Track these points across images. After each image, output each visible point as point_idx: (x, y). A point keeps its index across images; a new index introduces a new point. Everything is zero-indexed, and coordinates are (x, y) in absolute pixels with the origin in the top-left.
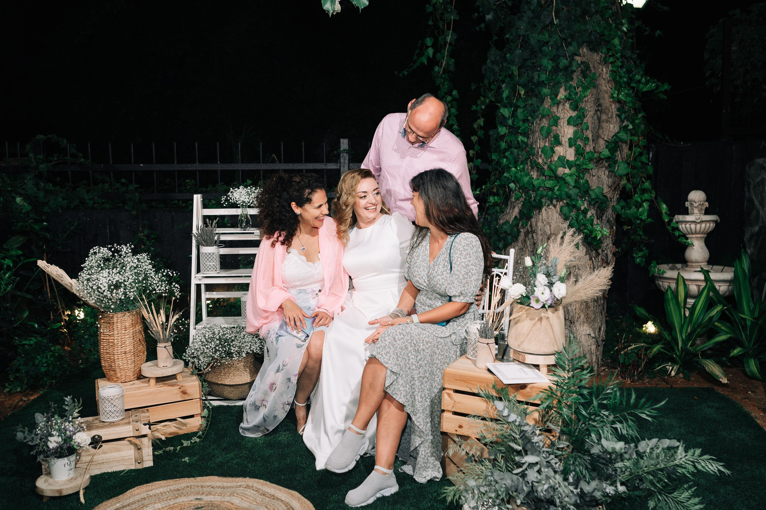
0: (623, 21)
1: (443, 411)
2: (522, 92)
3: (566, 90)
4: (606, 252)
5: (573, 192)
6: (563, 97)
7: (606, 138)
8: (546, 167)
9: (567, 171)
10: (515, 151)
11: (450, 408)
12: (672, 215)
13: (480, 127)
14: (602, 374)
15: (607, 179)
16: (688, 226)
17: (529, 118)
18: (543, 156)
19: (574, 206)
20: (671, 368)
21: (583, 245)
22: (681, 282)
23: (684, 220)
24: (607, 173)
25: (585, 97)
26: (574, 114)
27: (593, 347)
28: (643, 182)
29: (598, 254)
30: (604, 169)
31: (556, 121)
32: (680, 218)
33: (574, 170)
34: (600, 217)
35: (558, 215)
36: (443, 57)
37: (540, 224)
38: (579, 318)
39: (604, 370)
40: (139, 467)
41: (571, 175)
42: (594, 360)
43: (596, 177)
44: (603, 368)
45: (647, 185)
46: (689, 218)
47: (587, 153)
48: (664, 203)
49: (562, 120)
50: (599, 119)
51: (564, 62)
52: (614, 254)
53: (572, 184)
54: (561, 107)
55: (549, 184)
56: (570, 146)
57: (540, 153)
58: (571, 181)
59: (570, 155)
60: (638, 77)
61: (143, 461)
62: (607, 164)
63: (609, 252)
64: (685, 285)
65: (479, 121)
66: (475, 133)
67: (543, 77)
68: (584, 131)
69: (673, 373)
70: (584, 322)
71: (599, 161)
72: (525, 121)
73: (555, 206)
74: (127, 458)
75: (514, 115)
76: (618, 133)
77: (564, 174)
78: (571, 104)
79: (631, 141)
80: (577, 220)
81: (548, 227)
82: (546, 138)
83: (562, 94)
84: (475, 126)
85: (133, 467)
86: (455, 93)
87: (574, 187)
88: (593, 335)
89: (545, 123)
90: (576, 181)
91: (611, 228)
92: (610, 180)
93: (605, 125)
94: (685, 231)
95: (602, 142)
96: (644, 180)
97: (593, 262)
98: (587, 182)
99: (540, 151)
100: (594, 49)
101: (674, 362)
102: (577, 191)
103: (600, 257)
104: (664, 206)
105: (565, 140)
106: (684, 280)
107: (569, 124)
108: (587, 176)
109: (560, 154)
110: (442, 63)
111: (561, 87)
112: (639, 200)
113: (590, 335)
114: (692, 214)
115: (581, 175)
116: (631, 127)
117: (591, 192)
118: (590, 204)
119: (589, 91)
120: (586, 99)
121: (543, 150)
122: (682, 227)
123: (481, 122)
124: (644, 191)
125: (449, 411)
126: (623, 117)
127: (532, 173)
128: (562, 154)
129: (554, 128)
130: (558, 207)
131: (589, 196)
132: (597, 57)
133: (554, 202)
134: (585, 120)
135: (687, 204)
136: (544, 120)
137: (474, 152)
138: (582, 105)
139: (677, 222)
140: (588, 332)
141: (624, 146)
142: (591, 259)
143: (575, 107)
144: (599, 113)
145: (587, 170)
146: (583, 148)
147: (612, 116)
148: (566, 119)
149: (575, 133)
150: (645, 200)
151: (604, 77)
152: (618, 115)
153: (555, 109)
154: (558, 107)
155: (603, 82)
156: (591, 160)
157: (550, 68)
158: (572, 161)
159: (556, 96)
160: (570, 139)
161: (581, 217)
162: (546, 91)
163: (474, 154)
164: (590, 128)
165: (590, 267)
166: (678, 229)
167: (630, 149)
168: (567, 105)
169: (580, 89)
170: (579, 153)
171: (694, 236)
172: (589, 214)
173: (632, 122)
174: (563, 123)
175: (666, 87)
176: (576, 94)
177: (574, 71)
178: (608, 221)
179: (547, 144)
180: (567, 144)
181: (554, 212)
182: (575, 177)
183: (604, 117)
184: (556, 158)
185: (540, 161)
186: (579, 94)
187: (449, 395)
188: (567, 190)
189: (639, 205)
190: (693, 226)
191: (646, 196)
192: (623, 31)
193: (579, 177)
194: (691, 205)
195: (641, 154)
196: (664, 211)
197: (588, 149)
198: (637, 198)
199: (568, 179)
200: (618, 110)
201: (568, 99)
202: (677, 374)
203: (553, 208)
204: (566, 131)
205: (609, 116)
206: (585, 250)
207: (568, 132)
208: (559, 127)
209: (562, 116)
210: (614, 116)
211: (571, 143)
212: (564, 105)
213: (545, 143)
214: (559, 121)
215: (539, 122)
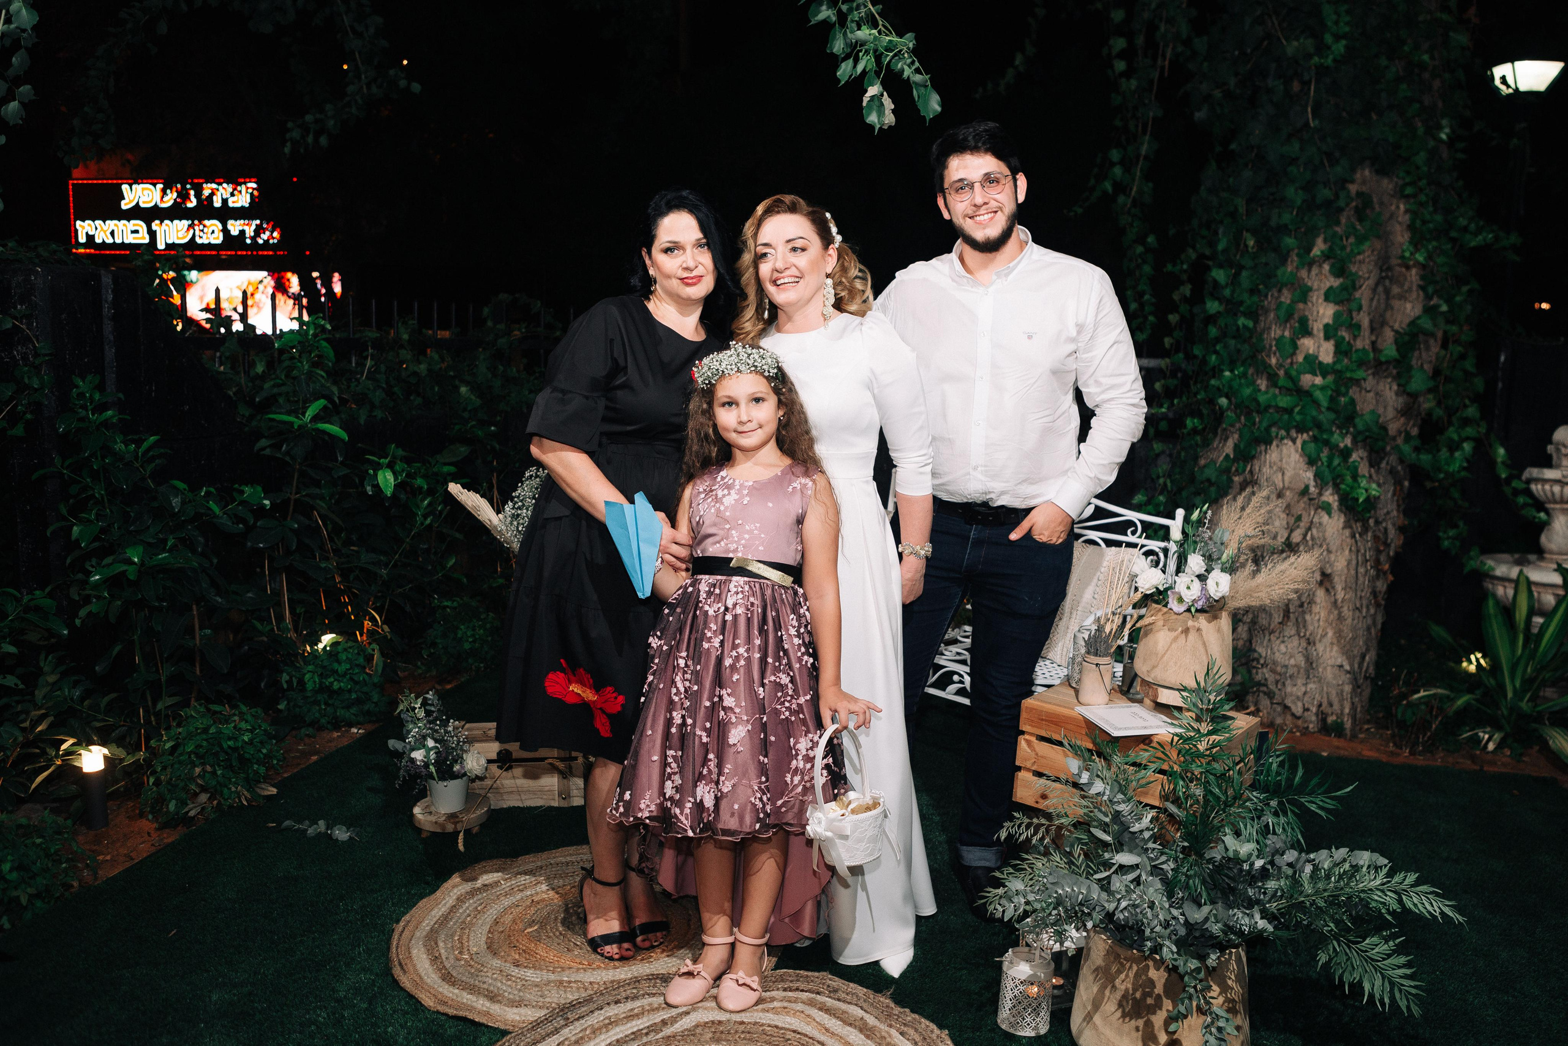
0: (1444, 122)
1: (1019, 769)
2: (1251, 243)
3: (1325, 241)
4: (1384, 525)
5: (1325, 417)
6: (1319, 253)
7: (1396, 326)
8: (1281, 373)
9: (1318, 380)
10: (1232, 342)
11: (1028, 765)
12: (1517, 465)
13: (1185, 299)
14: (1362, 736)
15: (1394, 397)
16: (1547, 487)
17: (1261, 287)
18: (1278, 354)
19: (1327, 443)
20: (1487, 736)
21: (1340, 510)
22: (1523, 588)
23: (1541, 476)
24: (1395, 387)
25: (1359, 253)
26: (1336, 282)
27: (1348, 688)
28: (1466, 406)
29: (1366, 529)
30: (1389, 380)
31: (1304, 293)
32: (1535, 472)
33: (1330, 378)
34: (1373, 463)
35: (1297, 456)
36: (1134, 180)
37: (1266, 470)
38: (1324, 635)
39: (1368, 729)
40: (564, 804)
41: (1322, 388)
42: (1347, 711)
43: (1371, 394)
44: (1366, 727)
45: (1472, 411)
46: (1550, 474)
47: (1357, 351)
48: (1503, 445)
49: (1316, 293)
50: (1387, 292)
51: (1325, 193)
52: (1401, 529)
53: (1325, 403)
54: (1315, 270)
55: (1284, 401)
56: (1327, 338)
57: (1274, 348)
58: (1322, 398)
59: (1326, 353)
60: (1462, 222)
61: (569, 796)
62: (1395, 372)
63: (1390, 526)
64: (1530, 592)
65: (1182, 288)
66: (1175, 309)
67: (1286, 218)
68: (1354, 314)
69: (1491, 746)
70: (1332, 644)
71: (1379, 367)
72: (1253, 291)
73: (1294, 441)
74: (547, 789)
75: (1234, 280)
76: (1419, 318)
77: (1314, 385)
78: (1332, 266)
79: (1445, 332)
80: (1329, 466)
81: (1280, 475)
82: (1286, 321)
83: (1319, 247)
84: (1176, 297)
85: (555, 804)
86: (1151, 239)
87: (1328, 409)
88: (1348, 668)
89: (1286, 297)
90: (1332, 399)
91: (1398, 483)
92: (1401, 400)
93: (1396, 303)
94: (1542, 497)
95: (1389, 335)
96: (1467, 402)
97: (1356, 542)
98: (1353, 402)
99: (1274, 343)
100: (1382, 171)
101: (1496, 726)
102: (1332, 416)
103: (1370, 534)
104: (1502, 451)
105: (1317, 327)
106: (1529, 583)
107: (1327, 299)
108: (1353, 392)
109: (1308, 350)
110: (1131, 189)
111: (1318, 236)
112: (1455, 437)
113: (1341, 666)
114: (1558, 466)
115: (1343, 389)
116: (1444, 308)
117: (1357, 420)
118: (1355, 441)
119: (1368, 244)
120: (1360, 257)
121: (1279, 340)
122: (1536, 488)
123: (1187, 290)
124: (1466, 422)
125: (1028, 770)
126: (1430, 290)
127: (1259, 382)
128: (1311, 352)
129: (1301, 306)
130: (1299, 442)
131: (1355, 426)
132: (1387, 185)
133: (1293, 433)
134: (1357, 295)
135: (1550, 448)
136: (1285, 292)
137: (1172, 341)
138: (1353, 269)
139: (1529, 481)
140: (1339, 661)
141: (1432, 342)
142: (1353, 536)
143: (1340, 271)
144: (1387, 282)
145: (1357, 382)
146: (1349, 343)
147: (1410, 289)
148: (1322, 292)
149: (1337, 316)
150: (1467, 439)
151: (1400, 219)
152: (1422, 288)
153: (1303, 273)
154: (1309, 271)
155: (1398, 228)
156: (1361, 364)
157: (1299, 202)
158: (1328, 364)
159: (1309, 250)
160: (1326, 326)
161: (1336, 462)
162: (1290, 241)
163: (1172, 345)
164: (1365, 308)
165: (1351, 550)
166: (1528, 493)
167: (1444, 345)
168: (1326, 267)
169: (1352, 240)
170: (1341, 350)
171: (1558, 506)
172: (1355, 456)
173: (1449, 301)
174: (1317, 298)
175: (1514, 239)
176: (1343, 248)
177: (1340, 210)
178: (1392, 472)
179: (1287, 334)
180: (1322, 335)
181: (1292, 450)
182: (1330, 393)
183: (1396, 290)
184: (1300, 358)
185: (1274, 361)
186: (1348, 250)
187: (1028, 742)
188: (1314, 413)
189: (1454, 447)
190: (1557, 489)
191: (1469, 431)
192: (1441, 141)
193: (1337, 393)
194: (1558, 450)
195: (1463, 357)
196: (1499, 460)
197: (1359, 344)
198: (1452, 433)
199: (1318, 395)
200: (1422, 278)
201: (1326, 256)
202: (1499, 746)
203: (1290, 443)
204: (1321, 312)
205: (1406, 287)
206: (1342, 519)
207: (1324, 314)
208: (1310, 304)
209: (1315, 286)
210: (1415, 288)
211: (1329, 333)
212: (1320, 266)
213: (1284, 331)
214: (1311, 294)
215: (1276, 294)
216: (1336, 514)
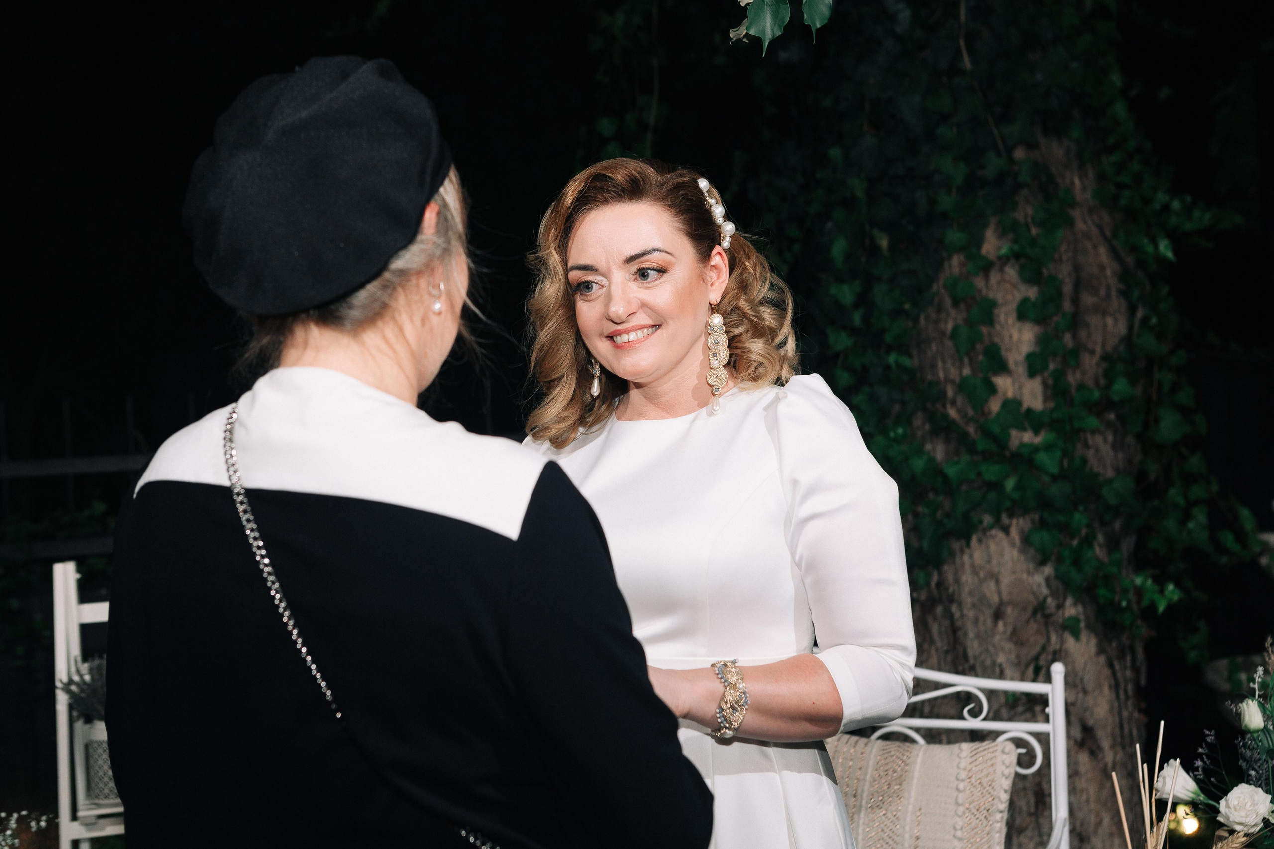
2: (884, 243)
3: (1000, 234)
5: (1056, 490)
8: (971, 429)
9: (1029, 437)
10: (882, 392)
15: (1111, 453)
17: (907, 307)
18: (960, 401)
19: (1064, 528)
21: (1090, 627)
24: (1110, 438)
25: (1051, 249)
26: (1032, 293)
29: (1121, 650)
30: (1107, 429)
31: (986, 312)
33: (1048, 434)
35: (1015, 553)
37: (967, 579)
38: (1099, 824)
41: (1048, 447)
47: (1077, 389)
49: (1003, 310)
51: (993, 164)
53: (1053, 469)
54: (994, 277)
55: (991, 472)
56: (1032, 374)
57: (950, 394)
58: (1049, 462)
59: (1033, 395)
60: (1161, 198)
62: (1113, 419)
67: (943, 202)
71: (1107, 409)
72: (897, 313)
73: (1006, 530)
75: (863, 300)
76: (1128, 335)
77: (1027, 445)
78: (1021, 271)
81: (992, 585)
82: (962, 354)
83: (993, 244)
87: (1058, 477)
90: (1061, 463)
92: (1120, 455)
102: (1065, 487)
105: (1015, 359)
107: (1022, 316)
109: (1005, 393)
111: (986, 226)
112: (1181, 501)
116: (1154, 320)
117: (1103, 491)
119: (1059, 234)
120: (1056, 254)
121: (960, 384)
124: (1190, 479)
126: (1134, 296)
127: (928, 447)
128: (1010, 395)
129: (984, 329)
130: (1014, 532)
131: (1099, 500)
132: (1060, 150)
133: (1005, 519)
134: (1063, 308)
136: (950, 310)
138: (1049, 270)
139: (1258, 552)
142: (1111, 665)
143: (1033, 276)
145: (1076, 433)
146: (1065, 378)
147: (1108, 296)
148: (1013, 306)
149: (1042, 341)
150: (1197, 502)
152: (1122, 293)
153: (980, 282)
154: (987, 277)
156: (1089, 407)
157: (959, 179)
158: (1039, 412)
159: (979, 248)
160: (1030, 357)
162: (955, 236)
168: (1011, 272)
174: (1006, 316)
176: (1032, 242)
177: (1019, 187)
179: (967, 371)
180: (1023, 370)
181: (1005, 543)
182: (1055, 454)
184: (995, 406)
185: (952, 413)
186: (1038, 243)
189: (1183, 515)
191: (1197, 492)
198: (1175, 494)
199: (1042, 458)
200: (1121, 279)
201: (1008, 255)
203: (1001, 535)
204: (1015, 337)
205: (1103, 293)
206: (1093, 641)
207: (1020, 339)
208: (998, 327)
209: (999, 297)
210: (1114, 294)
211: (1034, 364)
212: (1001, 270)
213: (961, 368)
214: (996, 311)
215: (933, 316)
216: (1084, 635)
